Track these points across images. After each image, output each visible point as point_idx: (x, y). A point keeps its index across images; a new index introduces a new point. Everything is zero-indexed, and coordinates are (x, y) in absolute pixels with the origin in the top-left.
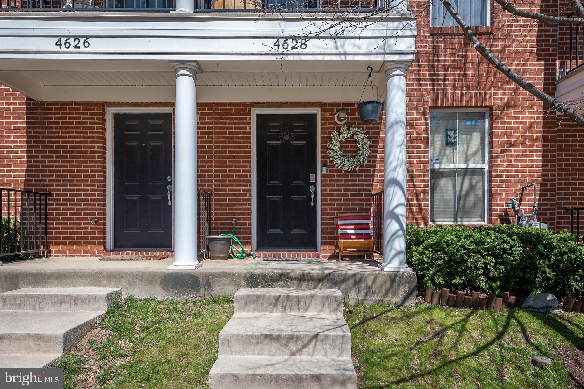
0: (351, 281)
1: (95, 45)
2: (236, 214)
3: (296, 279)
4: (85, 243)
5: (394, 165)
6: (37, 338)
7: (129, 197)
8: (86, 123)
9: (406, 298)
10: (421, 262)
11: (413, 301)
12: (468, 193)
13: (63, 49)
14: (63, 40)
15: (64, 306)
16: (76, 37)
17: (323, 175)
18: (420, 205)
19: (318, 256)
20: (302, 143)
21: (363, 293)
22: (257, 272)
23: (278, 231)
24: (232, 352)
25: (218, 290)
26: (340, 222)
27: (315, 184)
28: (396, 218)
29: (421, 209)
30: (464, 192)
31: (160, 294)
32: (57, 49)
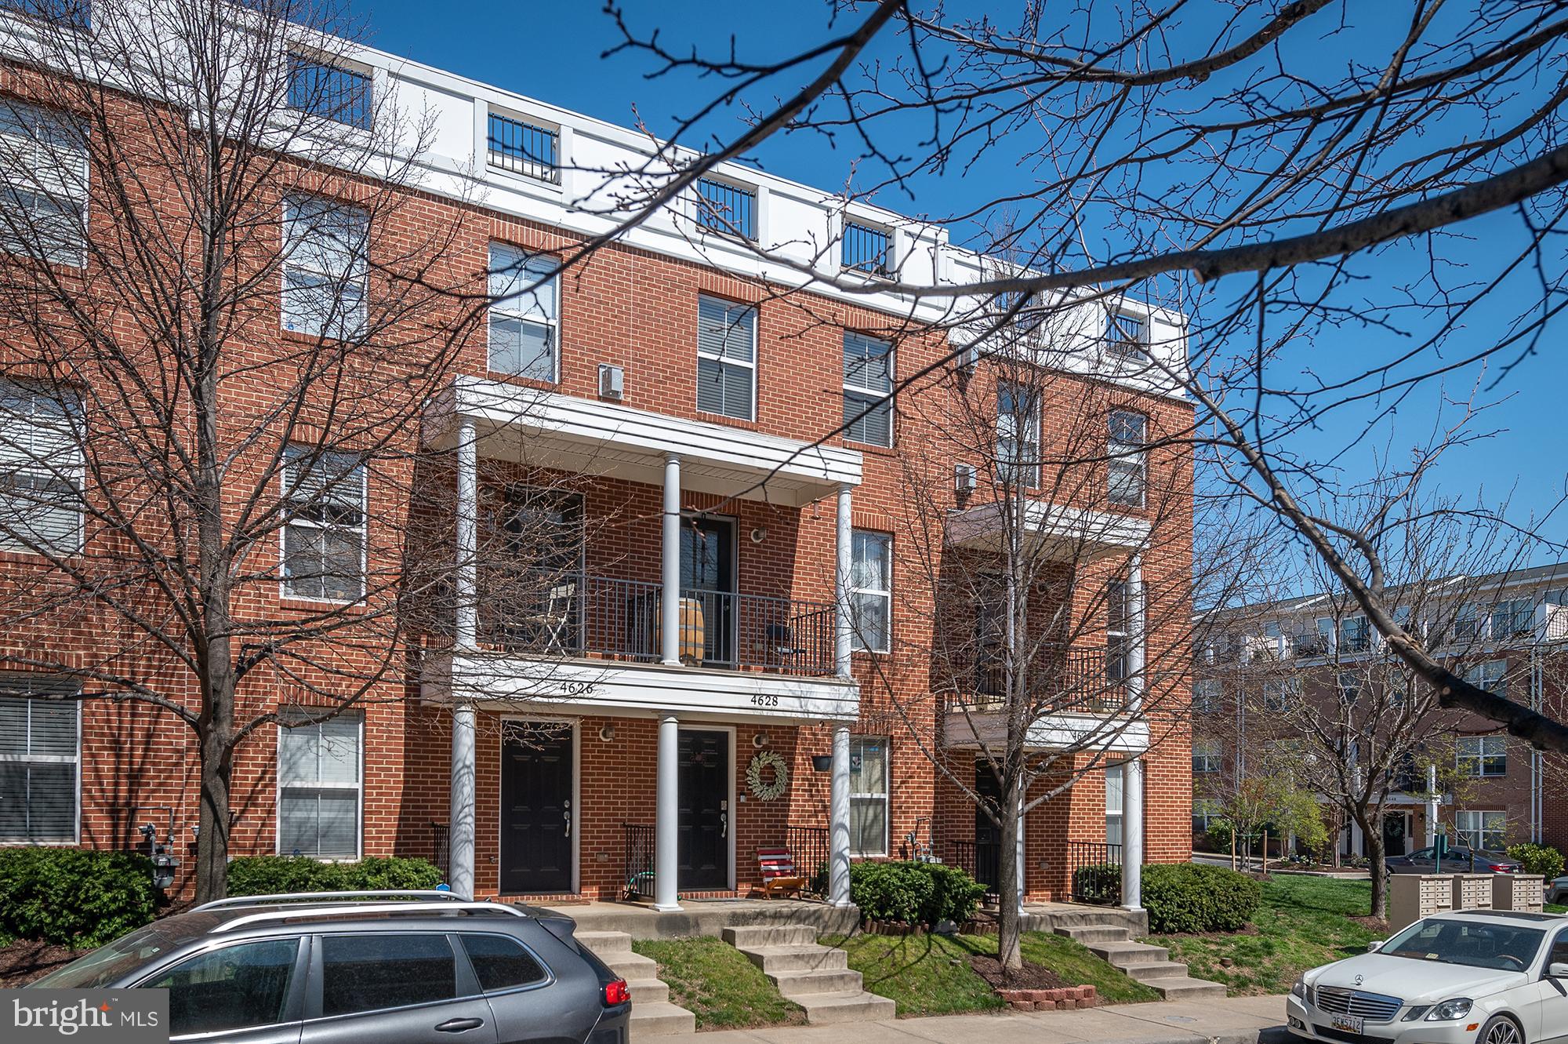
0: (812, 917)
3: (770, 916)
5: (841, 809)
7: (516, 826)
9: (853, 930)
10: (864, 898)
11: (859, 931)
17: (738, 804)
19: (732, 895)
22: (738, 911)
23: (687, 867)
26: (760, 858)
27: (726, 812)
28: (843, 857)
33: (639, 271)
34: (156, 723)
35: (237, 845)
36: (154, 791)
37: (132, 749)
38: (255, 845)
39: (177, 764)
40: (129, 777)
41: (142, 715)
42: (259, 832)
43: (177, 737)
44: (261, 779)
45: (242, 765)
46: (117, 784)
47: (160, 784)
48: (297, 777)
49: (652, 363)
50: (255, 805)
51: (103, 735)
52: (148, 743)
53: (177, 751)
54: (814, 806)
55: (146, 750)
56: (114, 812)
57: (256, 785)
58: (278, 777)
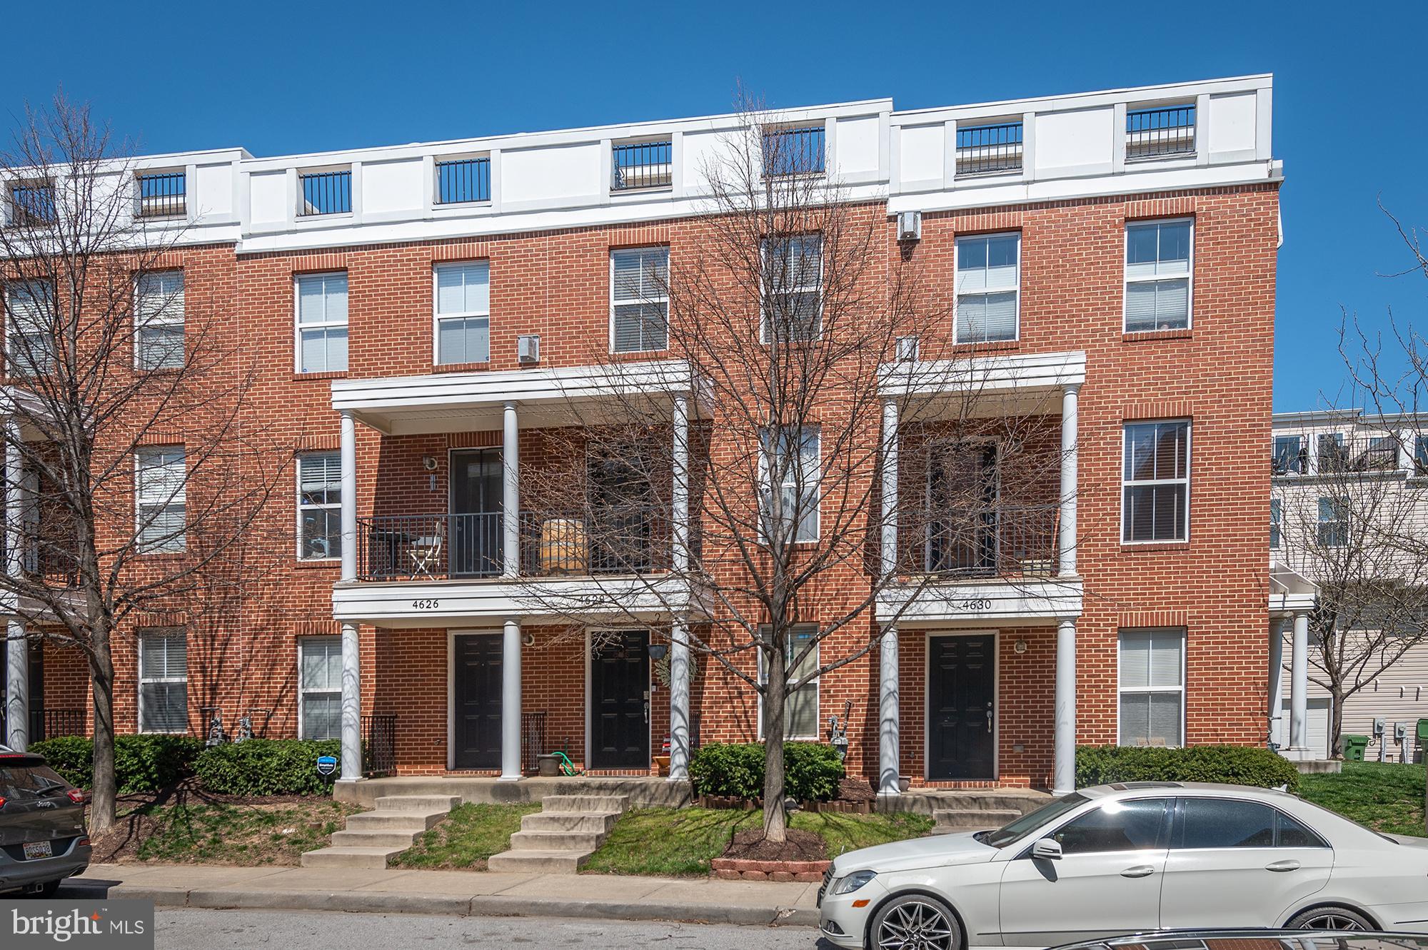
0: (638, 790)
1: (443, 606)
2: (570, 733)
4: (428, 763)
5: (675, 694)
6: (410, 819)
7: (469, 717)
8: (429, 648)
9: (682, 803)
11: (687, 806)
12: (803, 708)
13: (419, 609)
14: (419, 602)
15: (421, 807)
16: (429, 600)
17: (653, 693)
18: (748, 721)
19: (648, 774)
20: (637, 660)
21: (648, 799)
22: (564, 783)
23: (611, 749)
24: (529, 829)
25: (534, 797)
27: (647, 701)
28: (677, 738)
29: (749, 726)
30: (799, 707)
31: (490, 801)
32: (414, 609)
33: (554, 248)
34: (224, 653)
35: (271, 733)
36: (224, 698)
37: (212, 671)
38: (282, 733)
39: (235, 680)
40: (210, 689)
41: (217, 649)
42: (285, 723)
43: (236, 662)
44: (284, 687)
45: (273, 678)
46: (204, 694)
47: (227, 693)
48: (315, 685)
49: (567, 324)
50: (281, 705)
51: (196, 663)
52: (220, 667)
53: (236, 671)
54: (729, 693)
55: (219, 671)
56: (203, 712)
57: (282, 692)
58: (300, 685)
